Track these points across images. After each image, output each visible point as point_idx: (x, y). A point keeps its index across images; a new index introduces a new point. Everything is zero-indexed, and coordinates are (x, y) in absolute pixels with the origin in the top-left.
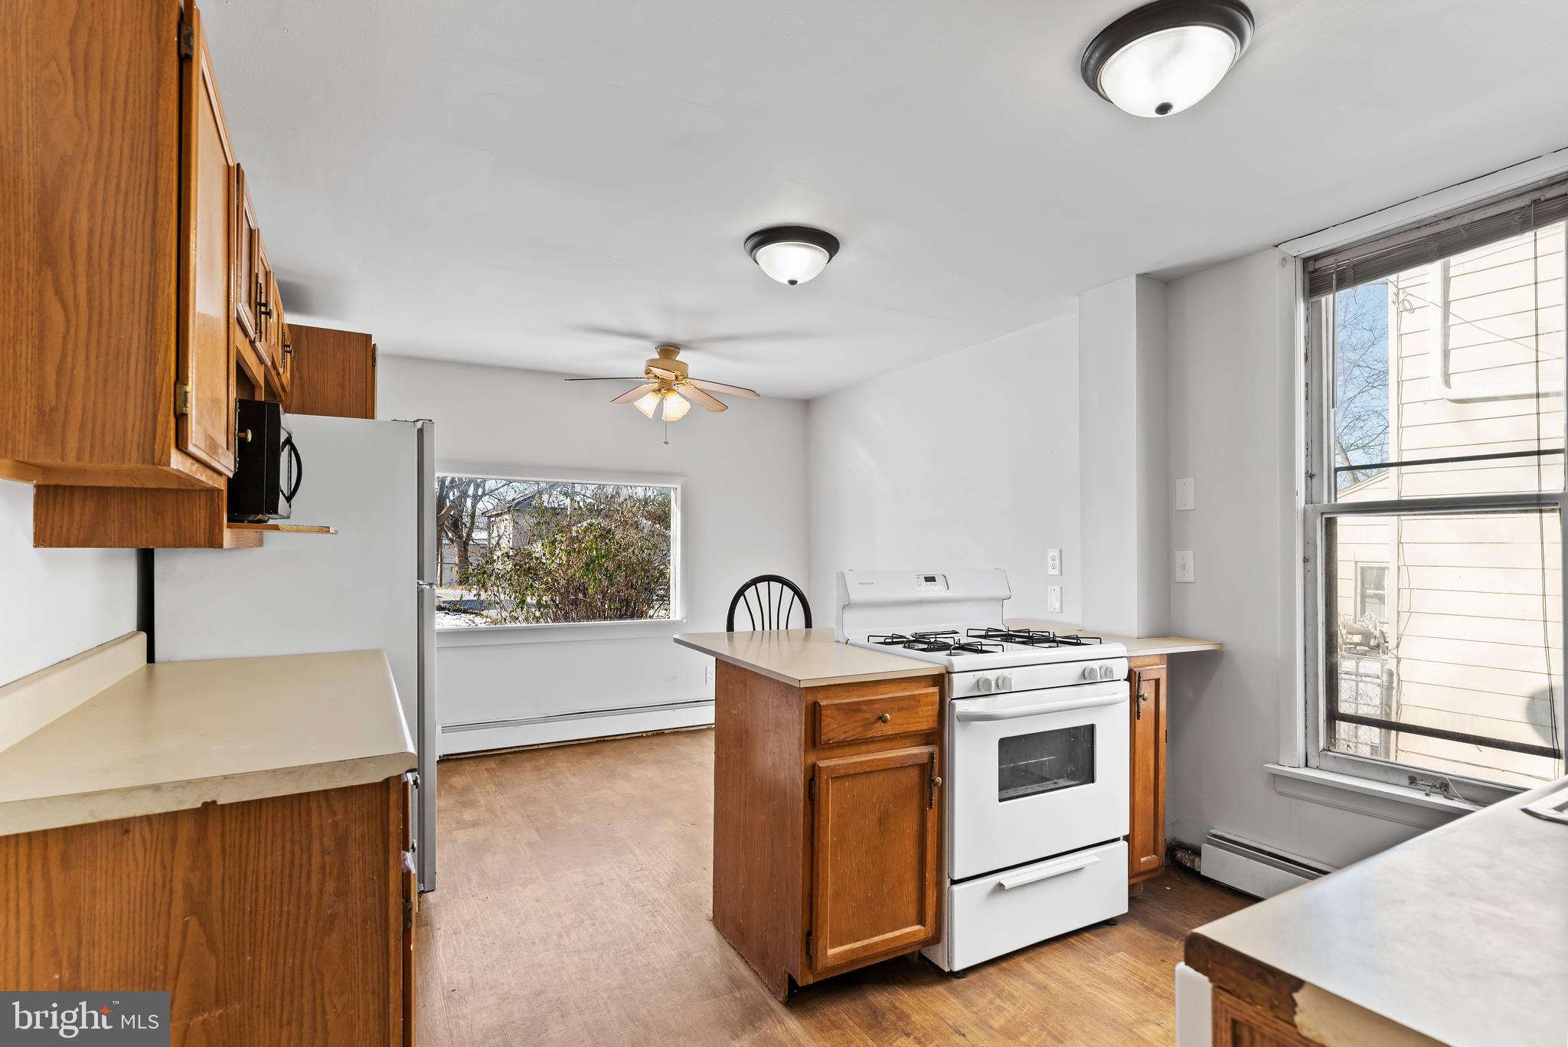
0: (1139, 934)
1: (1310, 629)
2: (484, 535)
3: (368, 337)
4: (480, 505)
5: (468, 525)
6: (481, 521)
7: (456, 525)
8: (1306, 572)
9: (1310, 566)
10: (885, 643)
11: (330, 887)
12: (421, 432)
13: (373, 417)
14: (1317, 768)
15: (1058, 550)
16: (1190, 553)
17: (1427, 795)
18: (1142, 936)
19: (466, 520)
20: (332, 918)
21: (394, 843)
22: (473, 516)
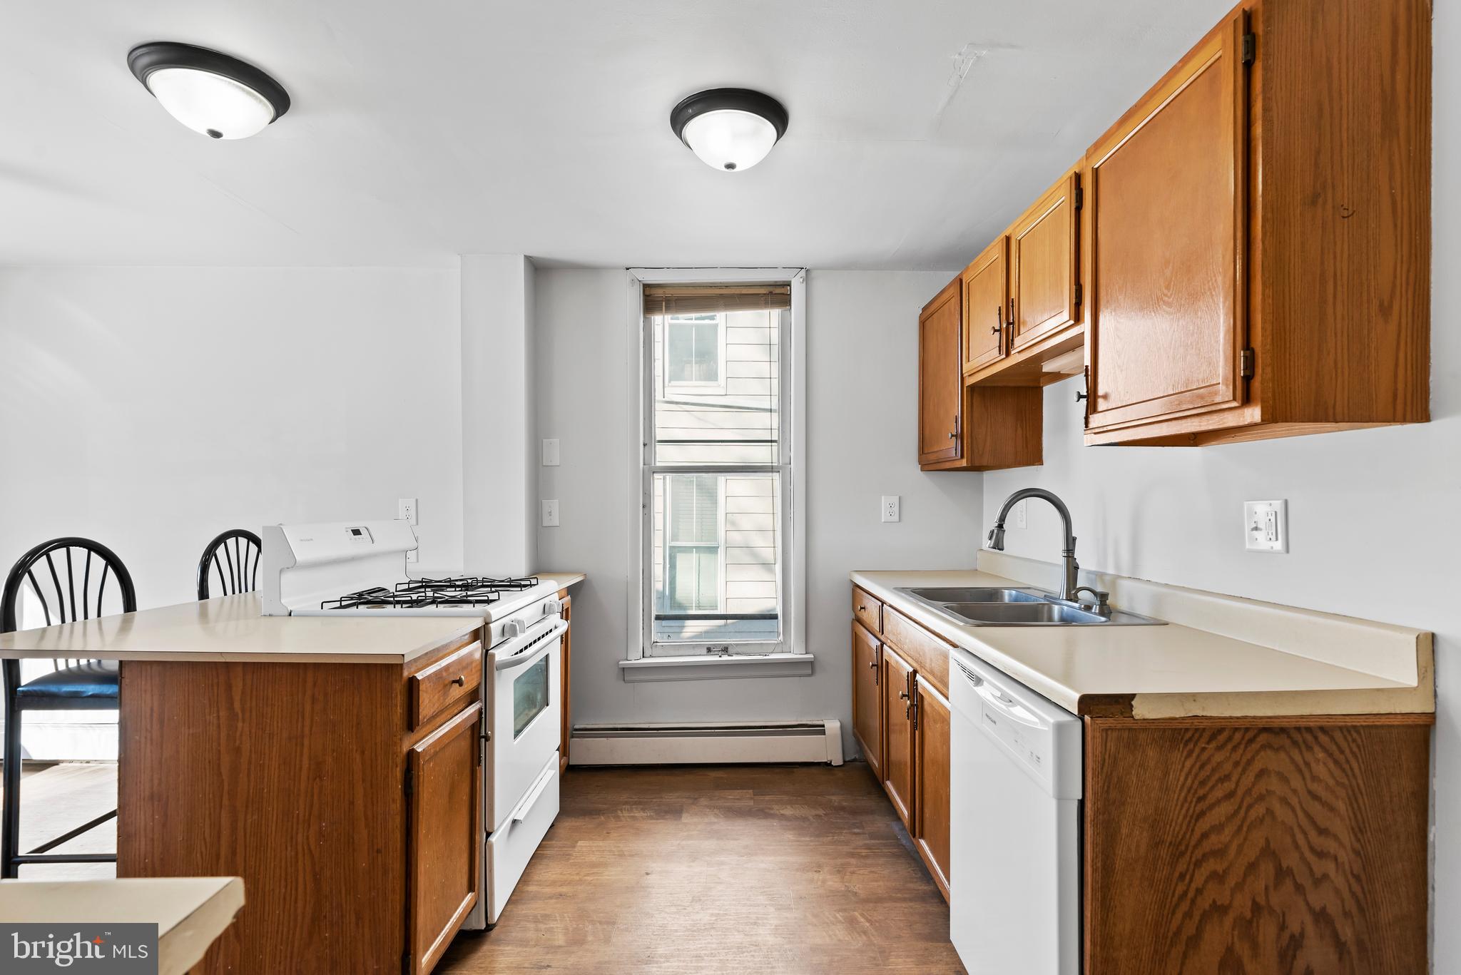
0: (574, 824)
1: (646, 556)
8: (644, 514)
9: (646, 511)
10: (341, 607)
14: (651, 656)
15: (414, 500)
16: (556, 501)
17: (720, 656)
18: (578, 824)
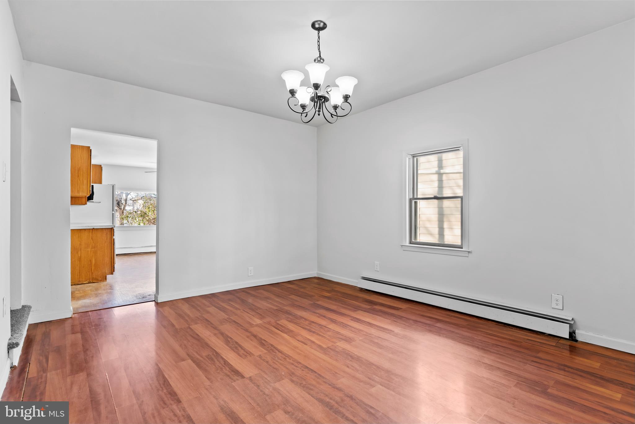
2: (131, 208)
3: (101, 165)
4: (129, 197)
5: (124, 204)
6: (129, 202)
7: (118, 204)
11: (105, 238)
12: (113, 186)
13: (102, 184)
19: (123, 202)
20: (106, 242)
21: (113, 235)
22: (126, 200)
